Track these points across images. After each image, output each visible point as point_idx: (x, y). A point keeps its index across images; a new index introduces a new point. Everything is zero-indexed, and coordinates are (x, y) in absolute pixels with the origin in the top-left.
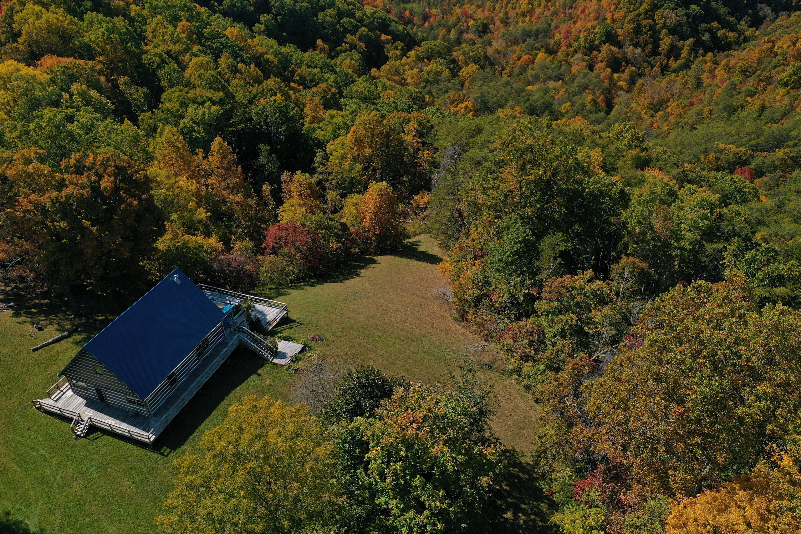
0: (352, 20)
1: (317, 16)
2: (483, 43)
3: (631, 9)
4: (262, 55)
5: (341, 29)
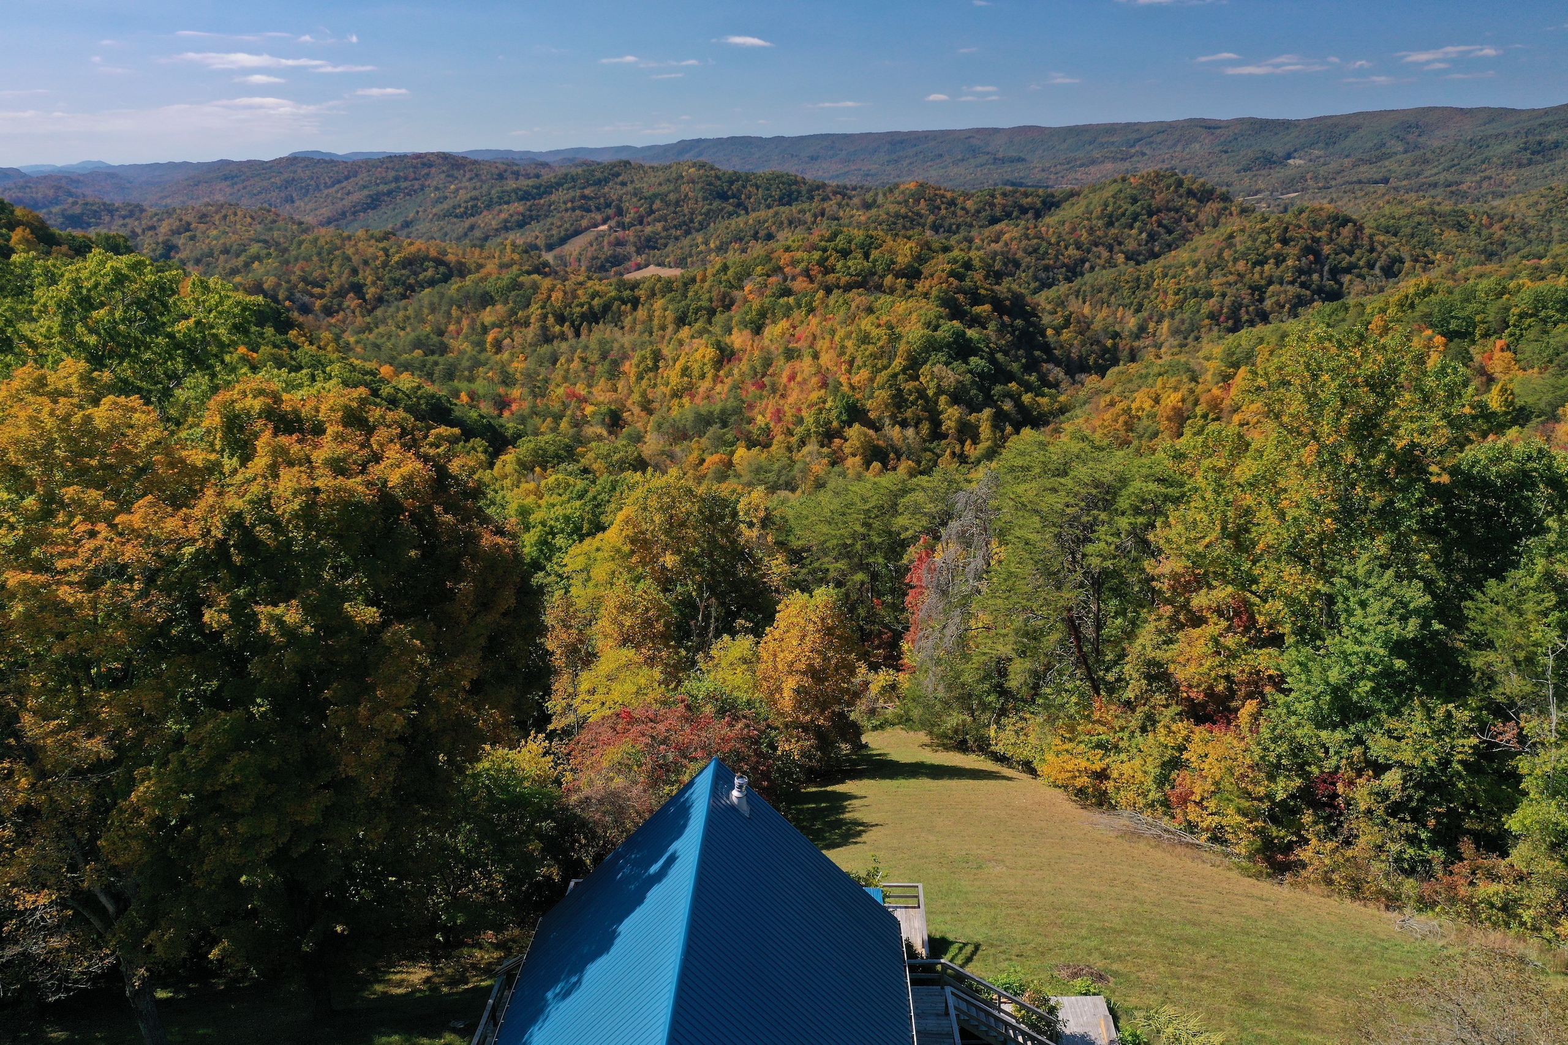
2: (629, 438)
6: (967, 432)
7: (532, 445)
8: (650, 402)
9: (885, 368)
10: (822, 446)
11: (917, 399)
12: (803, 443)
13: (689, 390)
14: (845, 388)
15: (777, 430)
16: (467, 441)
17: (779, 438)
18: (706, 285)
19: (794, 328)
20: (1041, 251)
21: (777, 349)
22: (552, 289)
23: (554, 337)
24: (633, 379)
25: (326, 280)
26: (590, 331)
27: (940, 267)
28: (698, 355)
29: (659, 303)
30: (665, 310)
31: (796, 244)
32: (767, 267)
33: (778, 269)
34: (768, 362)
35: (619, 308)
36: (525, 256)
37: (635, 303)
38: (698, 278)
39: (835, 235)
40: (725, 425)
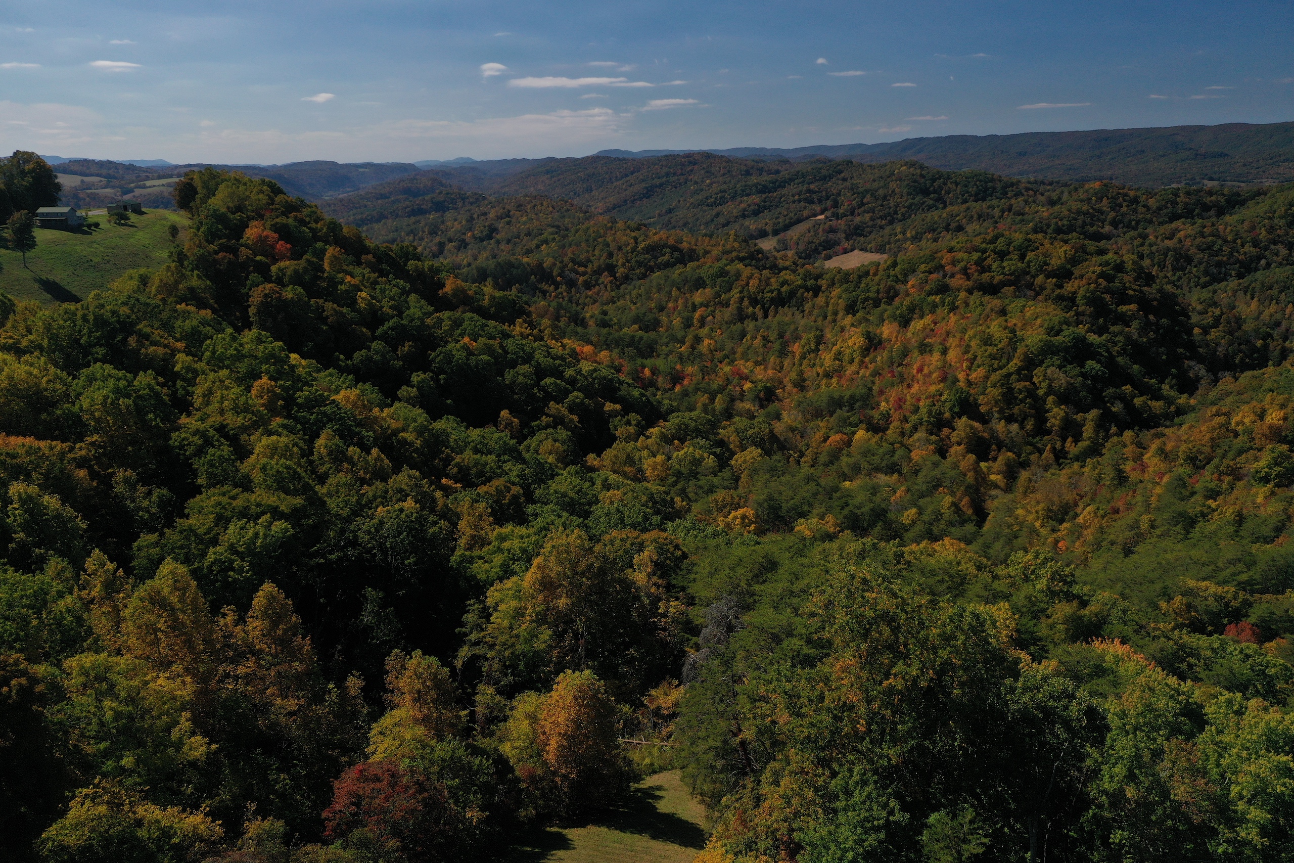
0: (559, 382)
1: (502, 376)
2: (768, 415)
3: (995, 366)
4: (395, 433)
5: (540, 395)
6: (1071, 429)
7: (677, 421)
8: (804, 380)
9: (1001, 368)
10: (931, 434)
11: (1026, 398)
12: (915, 429)
13: (839, 371)
14: (962, 384)
15: (896, 416)
16: (623, 416)
17: (895, 424)
18: (877, 278)
19: (935, 323)
20: (1216, 248)
21: (914, 342)
22: (750, 278)
23: (747, 317)
24: (797, 357)
25: (589, 261)
26: (776, 312)
27: (1091, 269)
28: (850, 343)
29: (836, 292)
30: (840, 298)
31: (959, 246)
32: (929, 266)
33: (940, 267)
34: (905, 353)
35: (802, 294)
36: (744, 244)
37: (816, 291)
38: (871, 272)
39: (996, 238)
40: (852, 409)
